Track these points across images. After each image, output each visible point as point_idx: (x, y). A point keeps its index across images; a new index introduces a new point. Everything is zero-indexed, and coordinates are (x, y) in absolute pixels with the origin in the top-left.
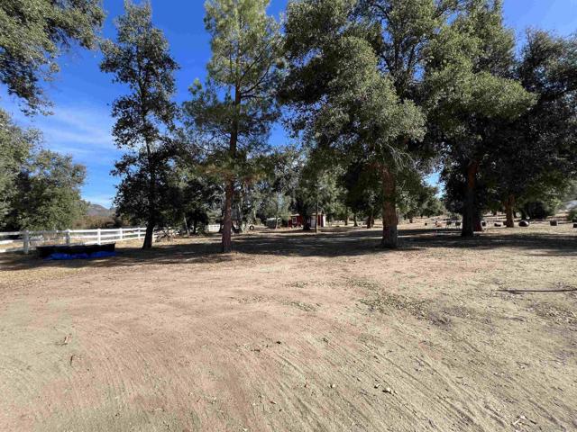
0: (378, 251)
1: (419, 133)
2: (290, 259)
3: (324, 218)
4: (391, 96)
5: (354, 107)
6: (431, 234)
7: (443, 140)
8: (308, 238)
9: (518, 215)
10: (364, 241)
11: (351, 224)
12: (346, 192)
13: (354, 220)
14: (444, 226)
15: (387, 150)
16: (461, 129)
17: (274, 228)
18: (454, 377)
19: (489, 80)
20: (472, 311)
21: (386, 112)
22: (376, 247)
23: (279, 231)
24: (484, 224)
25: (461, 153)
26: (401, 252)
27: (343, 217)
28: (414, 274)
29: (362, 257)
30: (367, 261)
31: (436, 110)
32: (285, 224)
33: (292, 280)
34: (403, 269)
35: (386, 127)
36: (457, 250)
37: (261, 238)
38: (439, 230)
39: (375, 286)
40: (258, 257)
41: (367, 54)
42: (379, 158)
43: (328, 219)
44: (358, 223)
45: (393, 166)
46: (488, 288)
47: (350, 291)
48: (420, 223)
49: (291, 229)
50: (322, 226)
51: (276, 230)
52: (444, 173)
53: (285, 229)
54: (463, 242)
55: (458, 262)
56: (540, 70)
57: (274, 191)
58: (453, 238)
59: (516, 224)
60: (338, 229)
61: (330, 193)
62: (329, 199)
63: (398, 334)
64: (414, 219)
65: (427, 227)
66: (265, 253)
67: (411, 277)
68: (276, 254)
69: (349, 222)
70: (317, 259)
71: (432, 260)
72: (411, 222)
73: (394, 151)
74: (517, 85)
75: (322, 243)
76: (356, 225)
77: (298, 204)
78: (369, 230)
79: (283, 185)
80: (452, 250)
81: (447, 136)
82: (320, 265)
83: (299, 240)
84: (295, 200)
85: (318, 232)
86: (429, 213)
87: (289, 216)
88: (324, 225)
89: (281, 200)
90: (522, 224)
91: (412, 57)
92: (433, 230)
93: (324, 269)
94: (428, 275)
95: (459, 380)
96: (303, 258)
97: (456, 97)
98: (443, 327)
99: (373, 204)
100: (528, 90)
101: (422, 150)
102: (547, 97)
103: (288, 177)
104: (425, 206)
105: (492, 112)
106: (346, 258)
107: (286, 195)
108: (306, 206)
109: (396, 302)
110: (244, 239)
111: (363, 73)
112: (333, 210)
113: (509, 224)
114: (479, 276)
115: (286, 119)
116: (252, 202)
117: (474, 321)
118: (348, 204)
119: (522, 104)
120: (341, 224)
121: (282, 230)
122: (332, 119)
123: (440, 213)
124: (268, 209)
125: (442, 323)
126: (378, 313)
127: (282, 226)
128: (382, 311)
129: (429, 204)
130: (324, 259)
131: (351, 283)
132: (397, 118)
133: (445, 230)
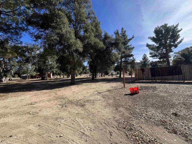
0: (69, 86)
1: (81, 50)
2: (31, 93)
3: (51, 75)
4: (73, 36)
5: (61, 36)
6: (85, 79)
7: (88, 53)
8: (43, 83)
9: (104, 74)
10: (65, 82)
11: (62, 77)
12: (60, 65)
13: (63, 75)
14: (89, 77)
15: (72, 53)
16: (92, 51)
17: (26, 79)
18: (82, 122)
19: (97, 40)
20: (91, 100)
21: (71, 41)
22: (69, 84)
23: (28, 81)
24: (97, 76)
25: (92, 57)
26: (76, 85)
27: (59, 74)
28: (78, 92)
29: (63, 88)
30: (65, 89)
31: (86, 44)
32: (32, 77)
33: (29, 102)
34: (76, 91)
35: (72, 45)
36: (90, 83)
37: (17, 84)
38: (87, 78)
39: (66, 98)
40: (10, 94)
41: (66, 20)
42: (70, 55)
43: (53, 75)
44: (64, 76)
45: (74, 58)
46: (95, 93)
47: (56, 101)
48: (83, 76)
49: (35, 79)
50: (50, 77)
51: (27, 80)
52: (88, 62)
53: (32, 80)
54: (92, 81)
55: (90, 87)
56: (106, 41)
57: (26, 62)
58: (90, 80)
59: (103, 76)
60: (57, 79)
61: (53, 65)
62: (53, 68)
63: (69, 113)
64: (82, 75)
65: (85, 77)
66: (16, 92)
67: (78, 93)
68: (23, 91)
69: (61, 76)
70: (45, 91)
71: (84, 87)
72: (81, 76)
73: (74, 54)
74: (102, 43)
75: (49, 84)
76: (64, 77)
77: (39, 69)
78: (68, 78)
79: (31, 60)
80: (89, 83)
81: (89, 52)
82: (46, 93)
83: (38, 84)
84: (37, 67)
85: (48, 80)
86: (85, 73)
87: (34, 74)
88: (51, 77)
89: (30, 66)
90: (104, 76)
91: (80, 27)
92: (86, 78)
93: (47, 95)
94: (82, 92)
95: (84, 122)
96: (38, 91)
97: (91, 42)
98: (83, 107)
99: (69, 70)
100: (104, 45)
101: (82, 55)
102: (107, 48)
103: (34, 57)
104: (84, 71)
105: (98, 48)
106: (57, 89)
107: (33, 65)
108: (43, 70)
109: (71, 102)
110: (3, 85)
111: (64, 26)
112: (55, 72)
113: (102, 76)
114: (94, 90)
115: (31, 33)
116: (11, 67)
117: (91, 103)
118: (61, 70)
119: (103, 48)
120: (58, 77)
121: (30, 80)
122: (52, 38)
123: (88, 73)
124: (22, 71)
125: (83, 106)
126: (64, 108)
127: (30, 78)
128: (66, 106)
129: (86, 71)
130: (48, 91)
131: (57, 99)
132: (75, 44)
133: (89, 78)
